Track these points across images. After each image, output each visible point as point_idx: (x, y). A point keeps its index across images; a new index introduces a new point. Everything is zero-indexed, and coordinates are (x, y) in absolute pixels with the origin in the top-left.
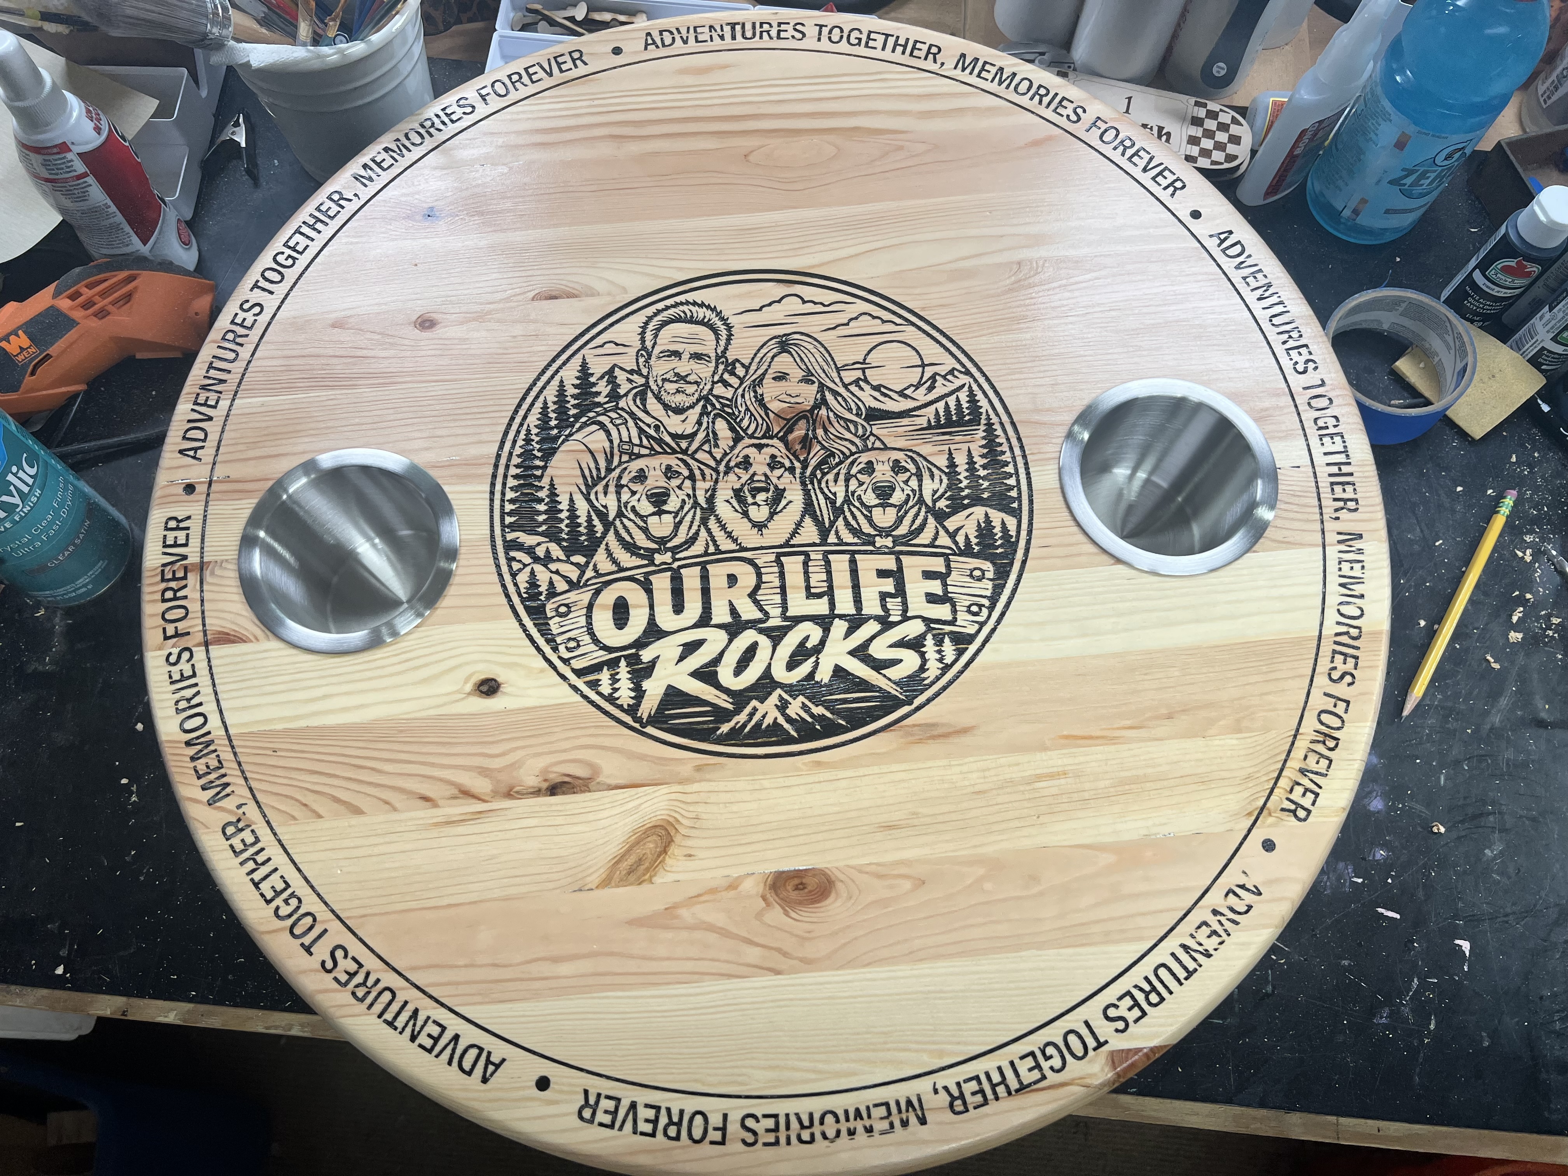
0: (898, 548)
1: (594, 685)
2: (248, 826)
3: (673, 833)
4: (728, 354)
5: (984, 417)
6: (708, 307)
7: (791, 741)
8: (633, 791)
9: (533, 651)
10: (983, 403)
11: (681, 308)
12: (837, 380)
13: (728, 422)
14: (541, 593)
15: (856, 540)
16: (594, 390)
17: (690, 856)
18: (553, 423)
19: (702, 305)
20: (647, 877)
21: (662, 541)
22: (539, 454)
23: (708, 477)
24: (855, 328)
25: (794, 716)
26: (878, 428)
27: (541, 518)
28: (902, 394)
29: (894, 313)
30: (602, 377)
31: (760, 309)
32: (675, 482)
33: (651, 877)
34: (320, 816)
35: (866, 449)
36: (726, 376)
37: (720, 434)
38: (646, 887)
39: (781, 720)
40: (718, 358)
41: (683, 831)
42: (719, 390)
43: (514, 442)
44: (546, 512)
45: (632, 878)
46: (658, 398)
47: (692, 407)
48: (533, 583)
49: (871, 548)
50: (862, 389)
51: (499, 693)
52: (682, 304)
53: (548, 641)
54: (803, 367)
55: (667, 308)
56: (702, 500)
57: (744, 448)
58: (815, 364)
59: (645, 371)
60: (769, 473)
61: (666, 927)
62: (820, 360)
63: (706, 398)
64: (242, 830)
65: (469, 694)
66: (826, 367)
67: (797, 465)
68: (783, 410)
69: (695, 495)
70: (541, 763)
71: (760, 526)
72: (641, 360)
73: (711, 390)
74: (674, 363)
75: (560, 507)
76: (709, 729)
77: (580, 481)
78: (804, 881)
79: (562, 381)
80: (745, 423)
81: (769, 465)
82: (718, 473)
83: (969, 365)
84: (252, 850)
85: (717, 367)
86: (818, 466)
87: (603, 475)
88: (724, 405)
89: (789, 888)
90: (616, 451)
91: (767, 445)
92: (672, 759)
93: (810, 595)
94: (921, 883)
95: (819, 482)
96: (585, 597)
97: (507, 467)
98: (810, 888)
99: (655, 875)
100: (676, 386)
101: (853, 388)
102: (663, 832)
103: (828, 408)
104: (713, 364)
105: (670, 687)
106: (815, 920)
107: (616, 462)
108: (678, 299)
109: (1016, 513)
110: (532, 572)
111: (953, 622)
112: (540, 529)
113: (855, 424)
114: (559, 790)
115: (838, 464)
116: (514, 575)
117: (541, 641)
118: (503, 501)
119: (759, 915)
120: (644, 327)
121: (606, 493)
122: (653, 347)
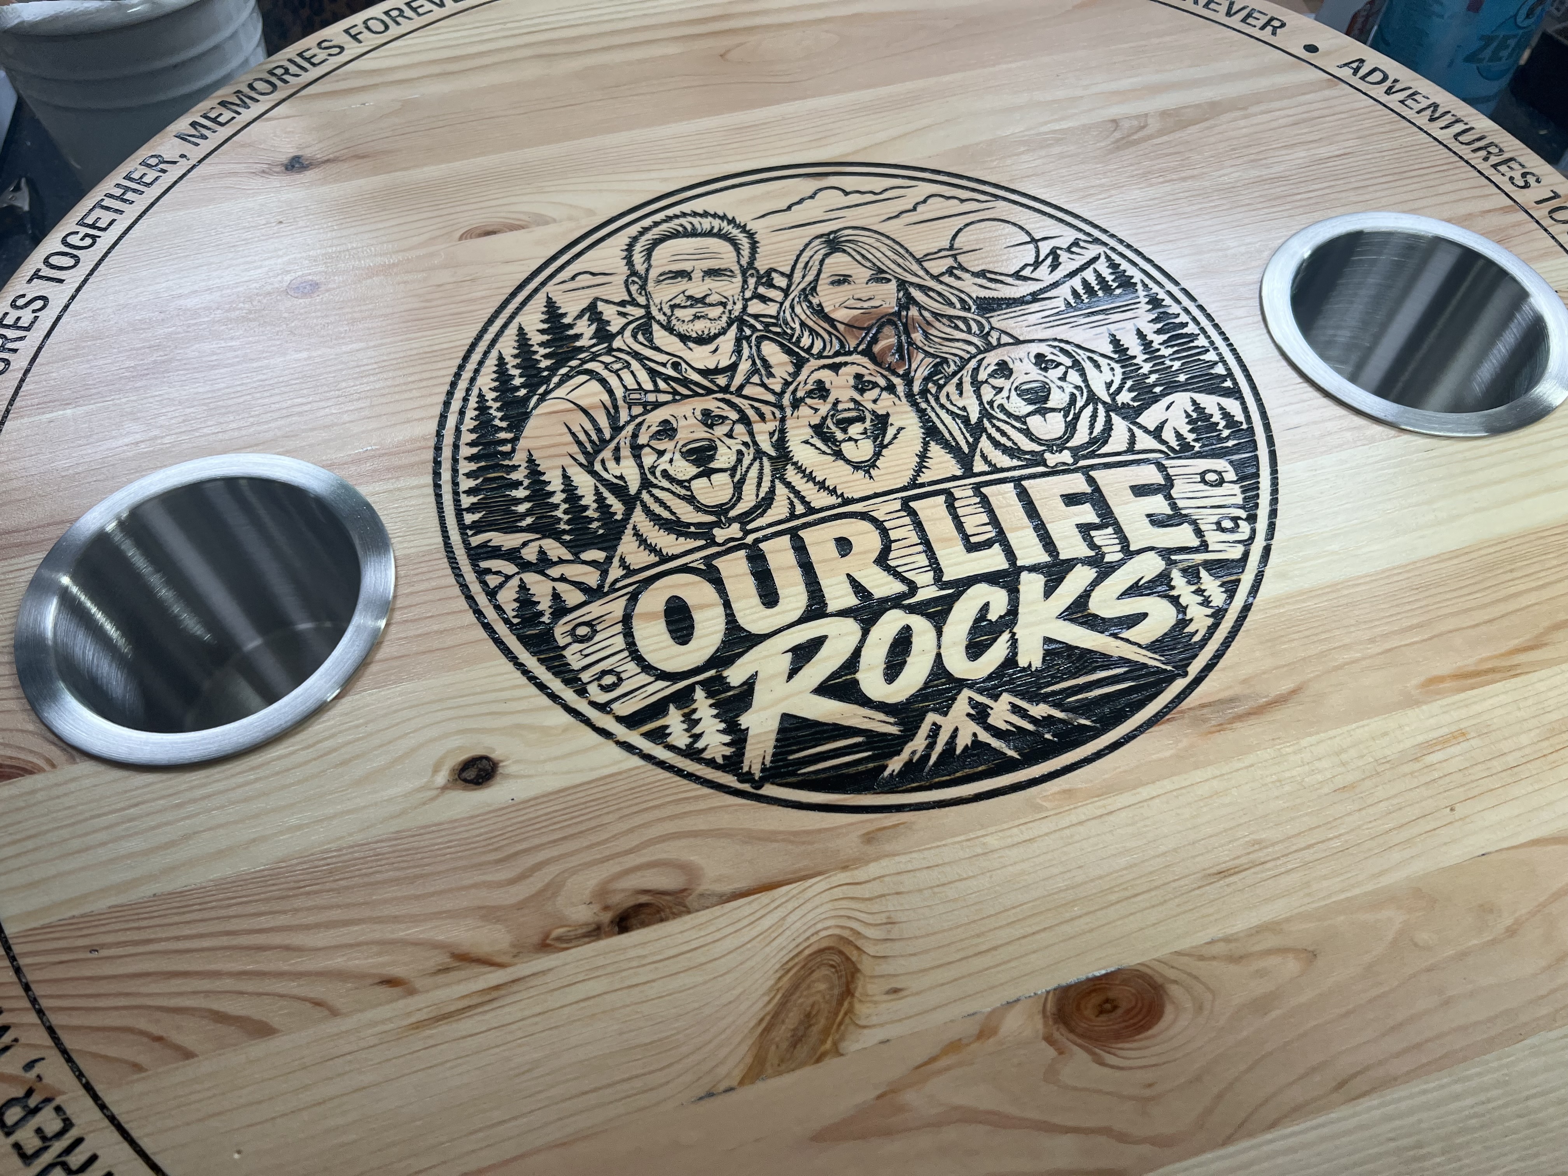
0: (1082, 463)
1: (659, 736)
2: (48, 1100)
3: (854, 956)
4: (757, 264)
5: (1139, 287)
6: (715, 216)
7: (1011, 766)
8: (764, 898)
9: (546, 701)
10: (1131, 271)
11: (677, 221)
12: (921, 273)
13: (782, 345)
14: (541, 614)
15: (1015, 462)
16: (571, 332)
17: (896, 991)
18: (517, 381)
19: (705, 214)
20: (828, 1045)
21: (721, 511)
22: (504, 424)
23: (769, 416)
24: (924, 212)
25: (1004, 726)
26: (998, 320)
27: (522, 508)
28: (1017, 275)
29: (974, 190)
30: (580, 316)
31: (789, 208)
32: (720, 430)
33: (835, 1044)
34: (188, 1055)
35: (990, 348)
36: (761, 290)
37: (772, 360)
38: (831, 1064)
39: (985, 737)
40: (744, 272)
41: (871, 949)
42: (756, 307)
43: (462, 413)
44: (527, 499)
45: (802, 1051)
46: (669, 329)
47: (723, 332)
48: (525, 600)
49: (1041, 469)
50: (959, 278)
51: (498, 778)
52: (676, 217)
53: (567, 682)
54: (868, 264)
55: (656, 224)
56: (766, 446)
57: (811, 374)
58: (884, 259)
59: (642, 300)
60: (857, 397)
61: (888, 1133)
62: (889, 253)
63: (741, 321)
64: (34, 1111)
65: (444, 788)
66: (900, 261)
67: (896, 381)
68: (855, 318)
69: (755, 443)
70: (592, 879)
71: (867, 467)
72: (634, 288)
73: (745, 307)
74: (682, 285)
75: (549, 488)
76: (868, 771)
77: (575, 449)
78: (1111, 995)
79: (521, 329)
80: (806, 341)
81: (856, 388)
82: (781, 408)
83: (1096, 233)
84: (58, 1147)
85: (745, 282)
86: (927, 380)
87: (607, 436)
88: (767, 325)
89: (1089, 1012)
90: (620, 402)
91: (846, 364)
92: (820, 831)
93: (971, 547)
94: (1311, 956)
95: (937, 399)
96: (617, 607)
97: (456, 447)
98: (1124, 1005)
99: (842, 1038)
100: (693, 311)
101: (946, 279)
102: (836, 958)
103: (921, 307)
104: (739, 279)
105: (786, 717)
106: (1153, 1061)
107: (624, 416)
108: (670, 212)
109: (1235, 393)
110: (523, 587)
111: (1204, 547)
112: (524, 524)
113: (965, 320)
114: (634, 921)
115: (955, 374)
116: (492, 594)
117: (556, 685)
118: (456, 493)
119: (1051, 1074)
120: (630, 248)
121: (617, 460)
122: (647, 270)
